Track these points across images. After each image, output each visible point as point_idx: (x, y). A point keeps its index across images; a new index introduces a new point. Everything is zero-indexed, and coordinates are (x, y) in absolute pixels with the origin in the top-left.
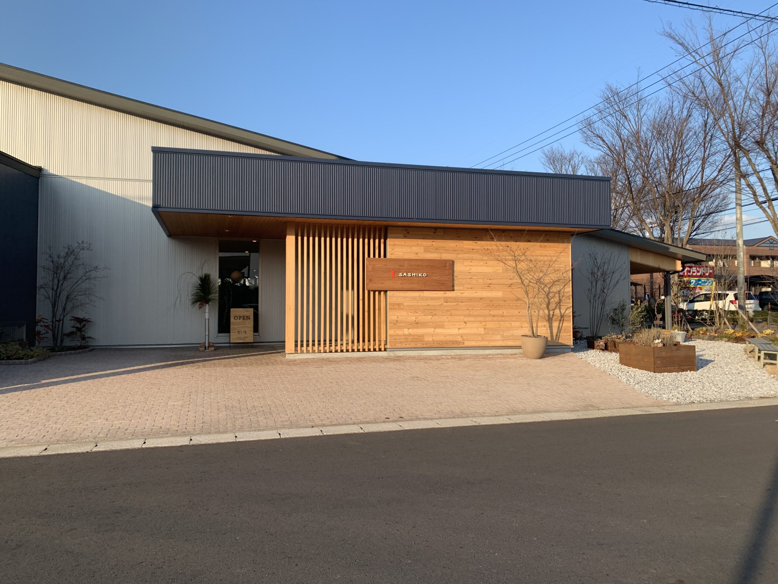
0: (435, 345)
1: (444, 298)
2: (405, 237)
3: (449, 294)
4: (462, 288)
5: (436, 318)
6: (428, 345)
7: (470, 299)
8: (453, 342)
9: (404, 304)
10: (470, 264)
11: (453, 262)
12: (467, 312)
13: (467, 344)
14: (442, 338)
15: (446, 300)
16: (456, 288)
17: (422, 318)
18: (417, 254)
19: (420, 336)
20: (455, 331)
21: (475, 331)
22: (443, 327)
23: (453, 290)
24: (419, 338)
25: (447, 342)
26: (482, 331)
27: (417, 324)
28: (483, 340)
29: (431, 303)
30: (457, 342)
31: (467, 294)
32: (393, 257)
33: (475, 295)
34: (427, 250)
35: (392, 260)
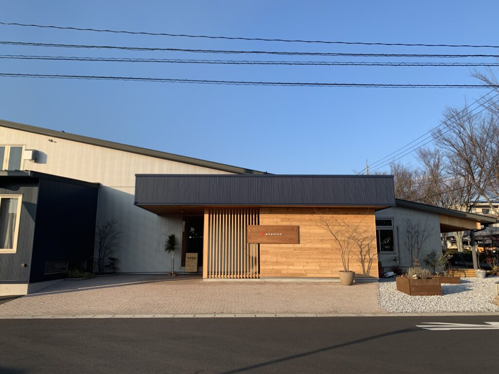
0: (289, 276)
1: (294, 248)
2: (270, 213)
3: (297, 246)
4: (304, 242)
5: (289, 260)
6: (284, 276)
7: (310, 249)
8: (300, 274)
9: (270, 251)
10: (309, 228)
11: (299, 227)
12: (308, 256)
13: (308, 275)
14: (293, 272)
15: (295, 249)
16: (301, 242)
17: (281, 260)
18: (277, 222)
19: (280, 270)
20: (301, 268)
21: (314, 268)
22: (293, 265)
23: (299, 243)
24: (279, 271)
25: (296, 274)
26: (318, 268)
27: (277, 263)
28: (318, 273)
29: (286, 251)
30: (302, 274)
31: (308, 246)
32: (263, 224)
33: (313, 246)
34: (282, 220)
35: (262, 226)
